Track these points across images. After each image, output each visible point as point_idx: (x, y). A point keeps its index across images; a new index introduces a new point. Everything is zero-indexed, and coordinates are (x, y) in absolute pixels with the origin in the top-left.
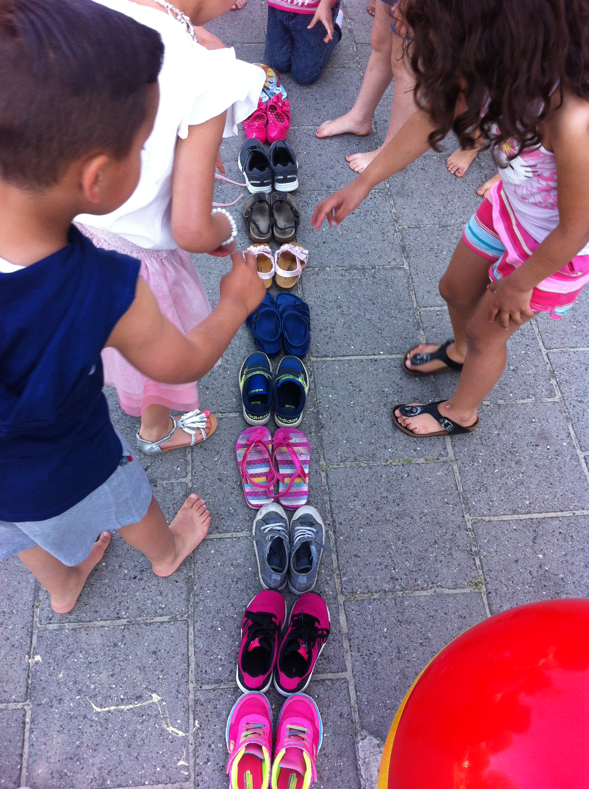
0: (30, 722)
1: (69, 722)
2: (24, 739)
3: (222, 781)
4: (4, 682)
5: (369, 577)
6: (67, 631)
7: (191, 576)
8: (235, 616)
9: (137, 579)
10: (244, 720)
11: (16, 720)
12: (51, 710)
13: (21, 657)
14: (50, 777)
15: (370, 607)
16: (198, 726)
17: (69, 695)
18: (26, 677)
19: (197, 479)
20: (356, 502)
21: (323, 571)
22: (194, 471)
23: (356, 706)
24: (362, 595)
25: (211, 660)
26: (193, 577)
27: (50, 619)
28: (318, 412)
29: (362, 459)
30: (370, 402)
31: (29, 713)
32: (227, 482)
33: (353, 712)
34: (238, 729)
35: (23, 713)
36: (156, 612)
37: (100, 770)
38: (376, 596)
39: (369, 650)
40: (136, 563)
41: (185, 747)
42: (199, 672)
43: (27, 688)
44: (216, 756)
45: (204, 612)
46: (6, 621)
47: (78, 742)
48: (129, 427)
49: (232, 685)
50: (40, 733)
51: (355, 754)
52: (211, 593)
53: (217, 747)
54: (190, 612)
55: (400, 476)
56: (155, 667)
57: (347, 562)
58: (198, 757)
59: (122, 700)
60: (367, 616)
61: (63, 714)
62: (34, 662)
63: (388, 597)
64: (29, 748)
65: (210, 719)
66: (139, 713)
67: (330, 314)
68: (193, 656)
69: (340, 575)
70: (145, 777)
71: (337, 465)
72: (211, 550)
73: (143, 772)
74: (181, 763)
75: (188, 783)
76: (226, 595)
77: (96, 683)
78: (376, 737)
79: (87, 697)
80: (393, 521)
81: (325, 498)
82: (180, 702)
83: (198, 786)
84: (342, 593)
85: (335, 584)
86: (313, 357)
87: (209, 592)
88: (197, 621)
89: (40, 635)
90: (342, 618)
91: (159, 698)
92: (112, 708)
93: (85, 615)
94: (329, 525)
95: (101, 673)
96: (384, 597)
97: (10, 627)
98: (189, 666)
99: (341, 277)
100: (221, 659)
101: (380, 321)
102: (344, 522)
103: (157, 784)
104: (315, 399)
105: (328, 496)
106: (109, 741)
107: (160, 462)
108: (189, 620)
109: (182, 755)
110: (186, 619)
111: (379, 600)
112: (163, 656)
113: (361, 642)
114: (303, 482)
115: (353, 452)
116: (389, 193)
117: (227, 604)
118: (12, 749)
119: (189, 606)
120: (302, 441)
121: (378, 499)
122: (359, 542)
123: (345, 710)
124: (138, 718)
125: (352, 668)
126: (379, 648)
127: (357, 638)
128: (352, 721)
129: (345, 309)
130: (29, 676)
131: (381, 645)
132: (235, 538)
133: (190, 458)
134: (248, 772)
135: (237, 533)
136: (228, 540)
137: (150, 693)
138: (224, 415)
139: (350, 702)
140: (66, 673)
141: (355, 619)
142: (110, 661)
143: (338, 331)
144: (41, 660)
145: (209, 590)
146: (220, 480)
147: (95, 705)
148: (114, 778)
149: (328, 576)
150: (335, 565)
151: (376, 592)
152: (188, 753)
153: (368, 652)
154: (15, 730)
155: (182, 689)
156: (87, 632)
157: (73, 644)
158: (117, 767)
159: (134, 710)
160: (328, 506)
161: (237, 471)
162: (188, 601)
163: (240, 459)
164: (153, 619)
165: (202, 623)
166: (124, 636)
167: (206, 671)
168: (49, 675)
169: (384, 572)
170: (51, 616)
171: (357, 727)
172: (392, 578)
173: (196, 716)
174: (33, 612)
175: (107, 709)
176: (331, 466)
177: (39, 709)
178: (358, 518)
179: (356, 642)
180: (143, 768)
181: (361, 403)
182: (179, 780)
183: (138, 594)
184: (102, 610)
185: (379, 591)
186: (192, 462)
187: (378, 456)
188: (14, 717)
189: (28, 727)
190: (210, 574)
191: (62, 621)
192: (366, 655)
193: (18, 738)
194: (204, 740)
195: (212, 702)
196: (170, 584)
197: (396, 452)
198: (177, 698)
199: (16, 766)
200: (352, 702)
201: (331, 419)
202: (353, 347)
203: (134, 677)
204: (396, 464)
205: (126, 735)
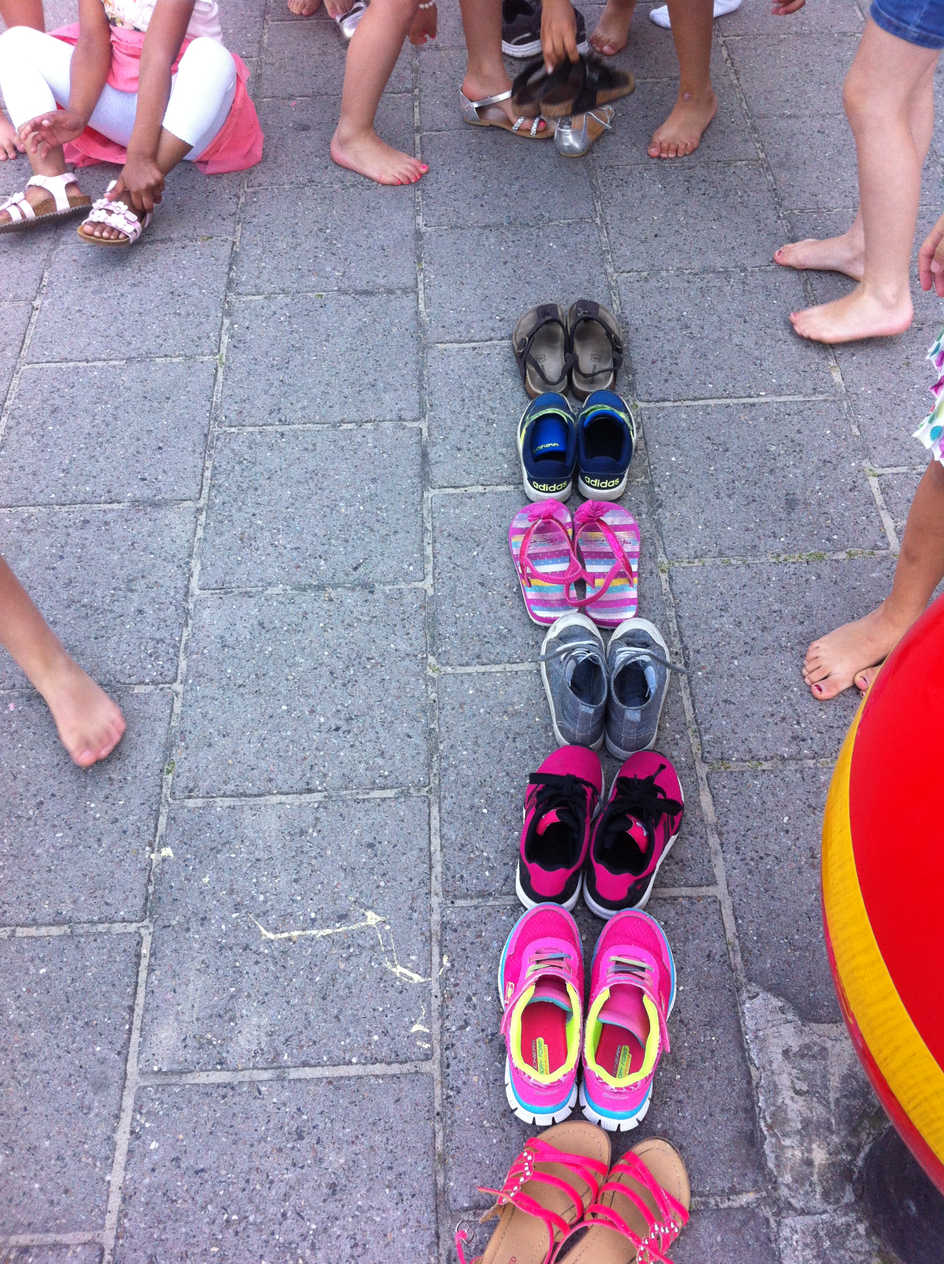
0: (148, 955)
1: (218, 955)
2: (137, 983)
3: (492, 1059)
4: (105, 889)
5: (751, 734)
6: (219, 809)
7: (433, 729)
8: (512, 791)
9: (340, 732)
10: (531, 947)
11: (125, 951)
12: (187, 935)
13: (138, 850)
14: (181, 1045)
15: (756, 782)
16: (449, 965)
17: (220, 911)
18: (145, 881)
19: (443, 583)
20: (724, 619)
21: (668, 725)
22: (438, 571)
23: (737, 942)
24: (741, 764)
25: (471, 859)
26: (437, 730)
27: (191, 791)
28: (652, 483)
29: (734, 553)
30: (744, 467)
31: (147, 941)
32: (495, 588)
33: (731, 954)
34: (520, 964)
35: (138, 939)
36: (374, 783)
37: (271, 1036)
38: (766, 766)
39: (757, 852)
40: (340, 707)
41: (423, 1001)
42: (449, 877)
43: (147, 899)
44: (481, 1017)
45: (457, 783)
46: (114, 794)
47: (233, 990)
48: (328, 507)
49: (509, 900)
50: (166, 972)
51: (738, 1021)
52: (469, 754)
53: (482, 1001)
54: (432, 785)
55: (804, 579)
56: (372, 869)
57: (711, 712)
58: (447, 1017)
59: (313, 920)
60: (750, 797)
61: (207, 941)
62: (160, 859)
63: (788, 768)
64: (146, 996)
65: (470, 954)
66: (346, 943)
67: (669, 337)
68: (438, 853)
69: (699, 732)
70: (351, 1050)
71: (689, 562)
72: (468, 689)
73: (348, 1041)
74: (416, 1028)
75: (430, 1063)
76: (496, 759)
77: (267, 892)
78: (777, 996)
79: (251, 916)
80: (792, 649)
81: (668, 613)
82: (415, 927)
83: (448, 1066)
84: (704, 759)
85: (691, 745)
86: (642, 401)
87: (465, 753)
88: (445, 797)
89: (172, 815)
90: (706, 800)
91: (379, 919)
92: (295, 934)
93: (250, 785)
94: (677, 653)
95: (276, 877)
96: (781, 767)
97: (121, 803)
98: (431, 868)
99: (687, 285)
100: (488, 859)
101: (757, 347)
102: (703, 650)
103: (373, 1064)
104: (646, 463)
105: (674, 609)
106: (288, 988)
107: (379, 557)
108: (430, 796)
109: (419, 1016)
110: (425, 794)
111: (772, 772)
112: (386, 851)
113: (740, 838)
114: (628, 584)
115: (716, 543)
116: (765, 165)
117: (498, 773)
118: (115, 999)
119: (431, 775)
120: (625, 523)
121: (766, 615)
122: (733, 680)
123: (717, 947)
124: (341, 951)
125: (727, 880)
126: (773, 847)
127: (734, 831)
128: (729, 966)
129: (695, 330)
130: (149, 880)
131: (779, 844)
132: (511, 672)
133: (431, 552)
134: (540, 1040)
135: (513, 666)
136: (498, 675)
137: (362, 910)
138: (488, 488)
139: (725, 935)
140: (215, 876)
141: (728, 801)
142: (293, 857)
143: (685, 361)
144: (172, 855)
145: (466, 750)
146: (482, 584)
147: (266, 929)
148: (295, 1051)
149: (678, 733)
150: (689, 716)
151: (766, 759)
152: (429, 1011)
153: (754, 855)
154: (122, 966)
155: (419, 904)
156: (255, 812)
157: (229, 830)
158: (301, 1032)
159: (335, 937)
160: (673, 626)
161: (511, 571)
162: (429, 766)
163: (516, 551)
164: (368, 793)
165: (454, 800)
166: (317, 819)
167: (462, 877)
168: (186, 879)
169: (779, 728)
170: (191, 785)
171: (741, 978)
172: (794, 738)
173: (444, 949)
174: (161, 779)
175: (286, 935)
176: (677, 564)
177: (167, 935)
178: (729, 644)
179: (733, 837)
180: (349, 1035)
181: (728, 468)
182: (413, 1057)
183: (342, 754)
184: (280, 777)
185: (772, 758)
186: (435, 557)
187: (762, 549)
188: (122, 945)
189: (144, 962)
190: (467, 725)
191: (210, 795)
192: (752, 859)
193: (126, 980)
194: (458, 989)
195: (472, 927)
196: (399, 741)
197: (795, 542)
198: (411, 919)
199: (122, 1025)
200: (729, 935)
201: (675, 493)
202: (711, 386)
203: (335, 883)
204: (794, 560)
205: (318, 979)
